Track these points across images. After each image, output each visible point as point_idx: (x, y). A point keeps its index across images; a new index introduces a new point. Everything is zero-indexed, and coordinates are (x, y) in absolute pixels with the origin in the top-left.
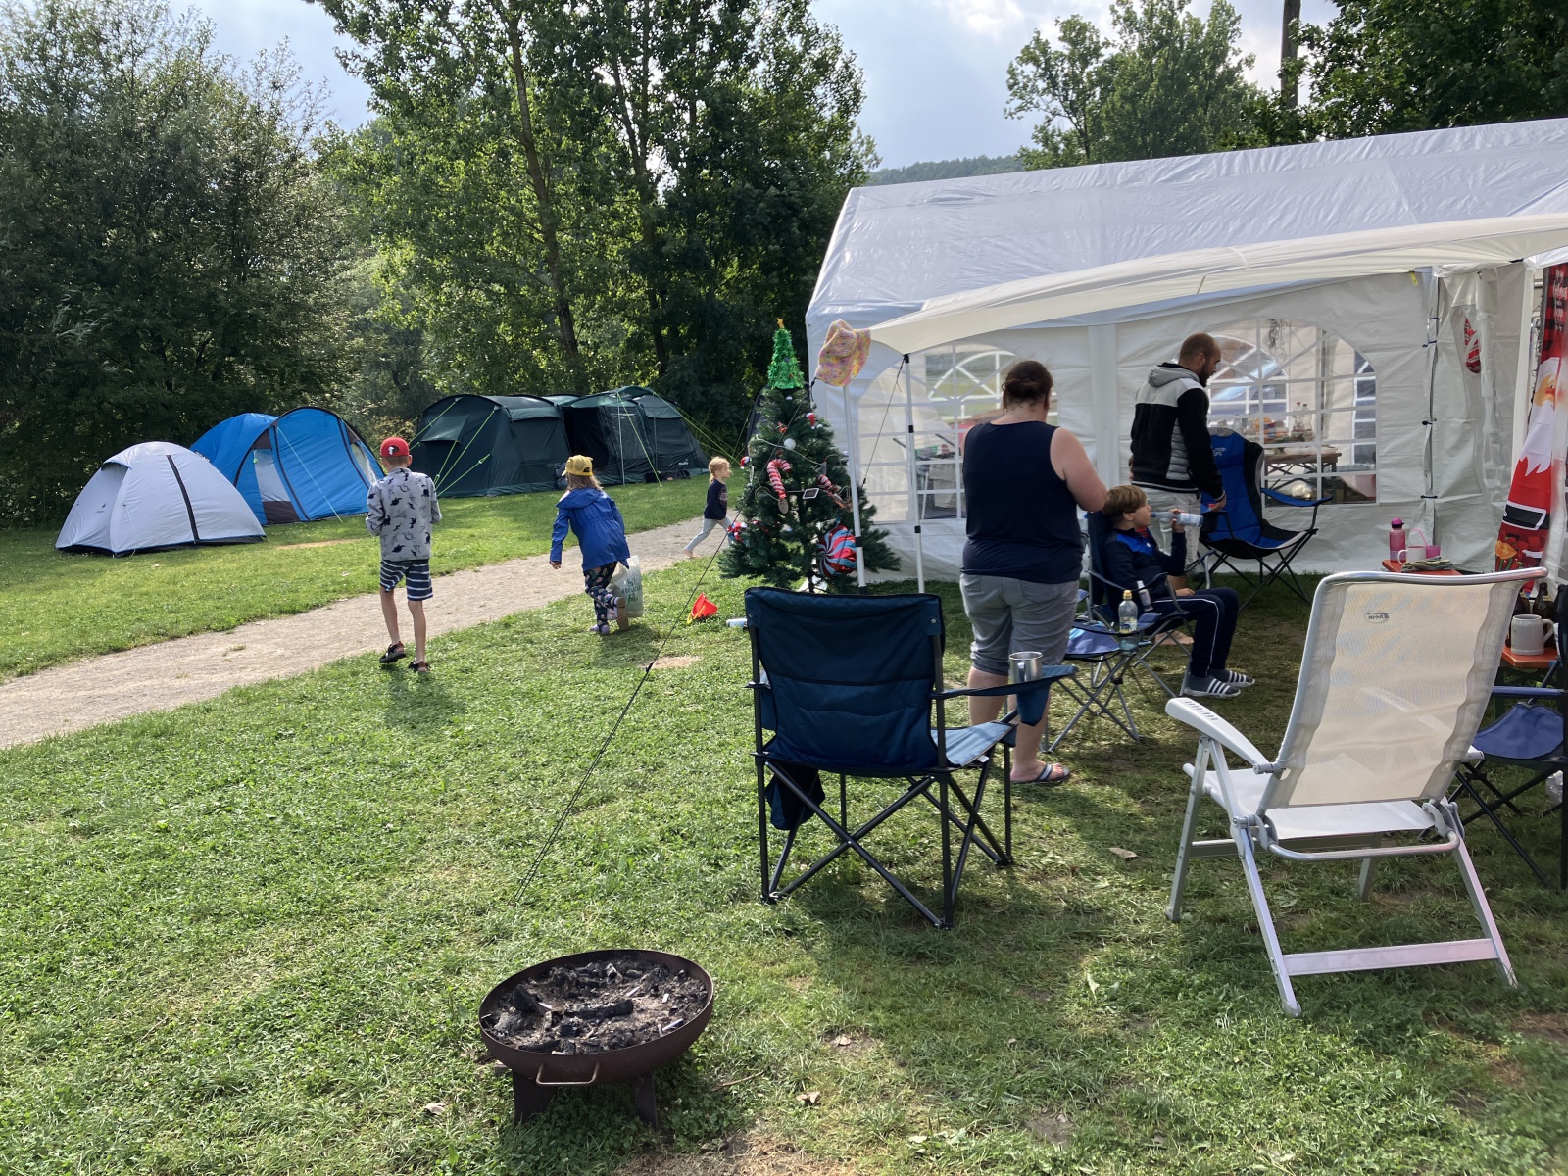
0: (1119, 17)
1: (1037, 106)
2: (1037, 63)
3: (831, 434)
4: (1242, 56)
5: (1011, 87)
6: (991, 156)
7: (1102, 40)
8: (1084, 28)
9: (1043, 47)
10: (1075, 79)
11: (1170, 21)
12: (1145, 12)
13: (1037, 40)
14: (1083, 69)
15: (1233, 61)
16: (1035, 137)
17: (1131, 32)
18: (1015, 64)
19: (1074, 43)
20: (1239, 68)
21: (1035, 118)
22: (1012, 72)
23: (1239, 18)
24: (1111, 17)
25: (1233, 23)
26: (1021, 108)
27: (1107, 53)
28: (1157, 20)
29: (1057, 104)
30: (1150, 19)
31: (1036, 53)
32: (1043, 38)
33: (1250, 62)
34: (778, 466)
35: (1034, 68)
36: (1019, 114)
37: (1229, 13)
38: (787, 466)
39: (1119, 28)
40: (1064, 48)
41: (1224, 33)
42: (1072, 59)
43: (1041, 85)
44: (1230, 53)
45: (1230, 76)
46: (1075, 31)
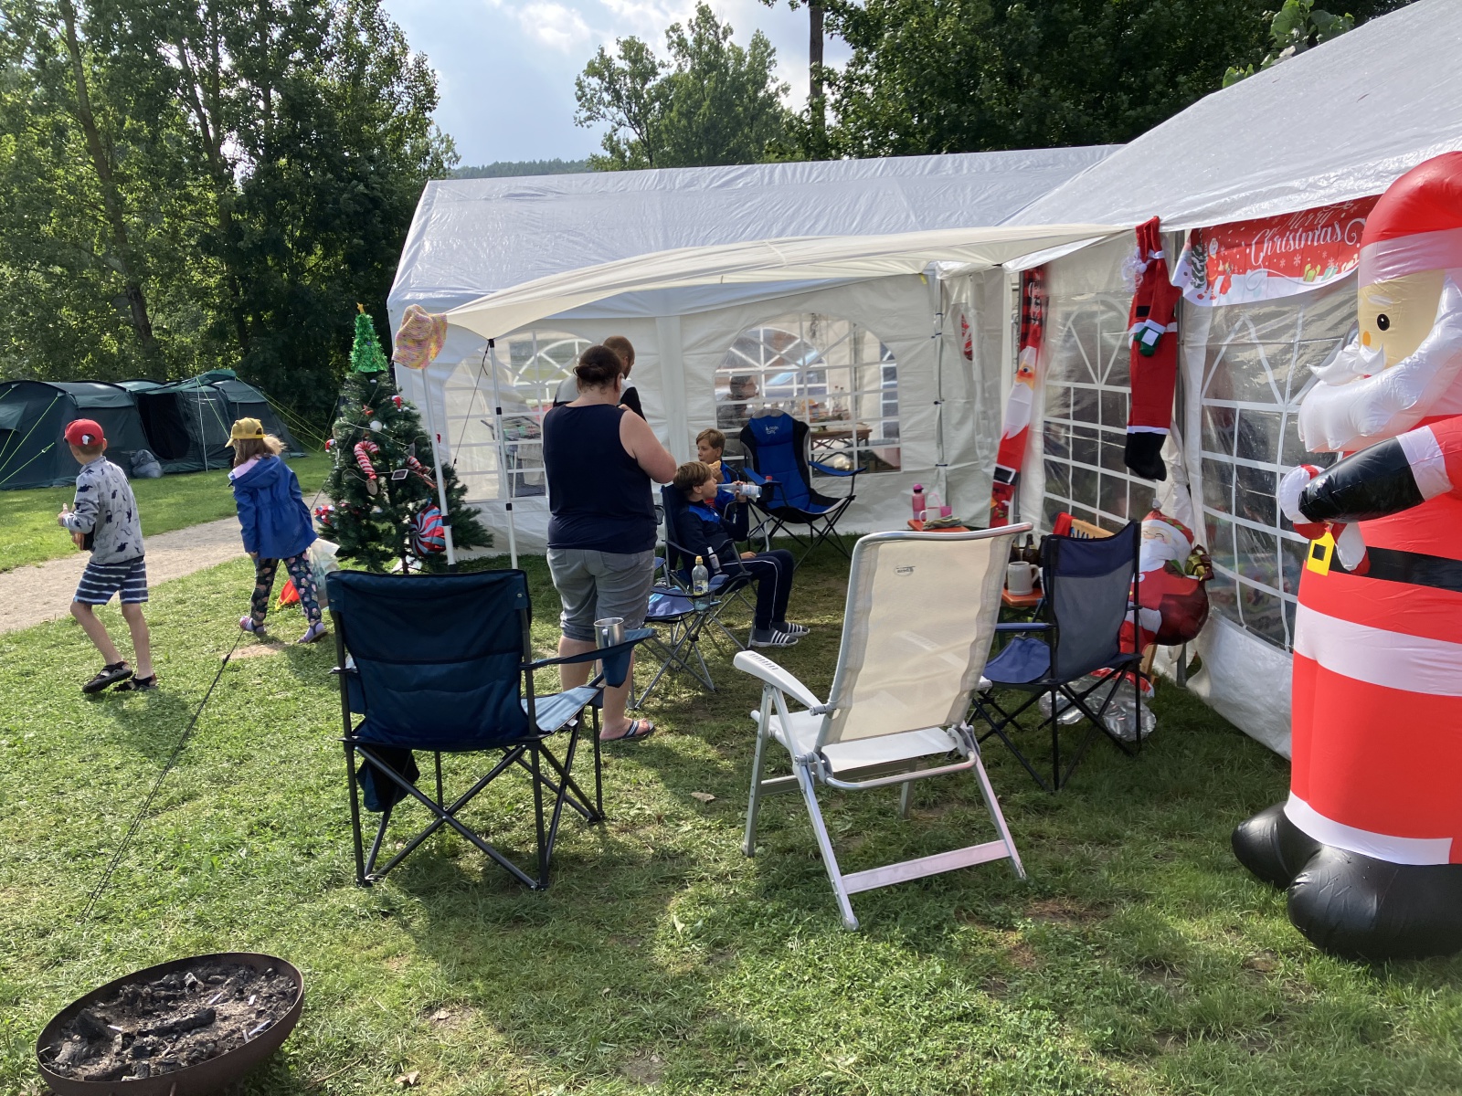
0: (673, 42)
1: (604, 116)
2: (602, 77)
3: (418, 417)
4: (779, 83)
5: (579, 99)
6: (565, 159)
7: (657, 62)
8: (641, 48)
9: (607, 63)
10: (635, 95)
11: (716, 49)
12: (695, 40)
13: (602, 56)
14: (643, 85)
15: (772, 87)
16: (604, 145)
17: (684, 57)
18: (582, 77)
19: (634, 62)
20: (777, 94)
21: (602, 127)
22: (580, 85)
23: (774, 51)
24: (667, 41)
25: (770, 55)
26: (590, 118)
27: (663, 73)
28: (705, 48)
29: (622, 116)
30: (700, 47)
31: (600, 68)
32: (607, 54)
33: (786, 90)
34: (364, 448)
35: (600, 82)
36: (588, 123)
37: (767, 46)
38: (374, 448)
39: (674, 51)
40: (624, 65)
41: (762, 62)
42: (633, 76)
43: (607, 97)
44: (769, 80)
45: (770, 100)
46: (634, 51)
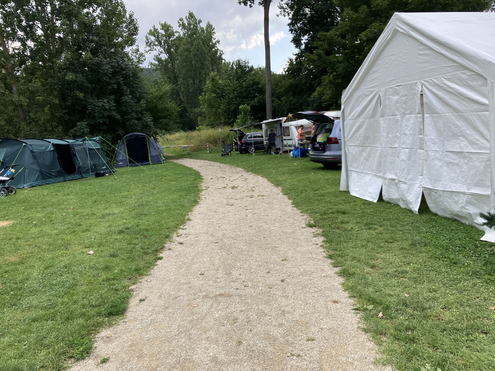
1: (155, 50)
5: (147, 43)
7: (175, 31)
8: (169, 26)
10: (166, 42)
11: (196, 27)
14: (169, 39)
15: (214, 41)
16: (154, 59)
17: (185, 30)
20: (216, 44)
22: (146, 37)
23: (214, 28)
26: (150, 50)
27: (177, 35)
29: (162, 50)
30: (190, 26)
31: (154, 32)
32: (156, 28)
33: (218, 42)
35: (154, 38)
37: (211, 27)
39: (181, 28)
40: (163, 32)
41: (210, 33)
42: (166, 37)
43: (156, 43)
46: (166, 27)
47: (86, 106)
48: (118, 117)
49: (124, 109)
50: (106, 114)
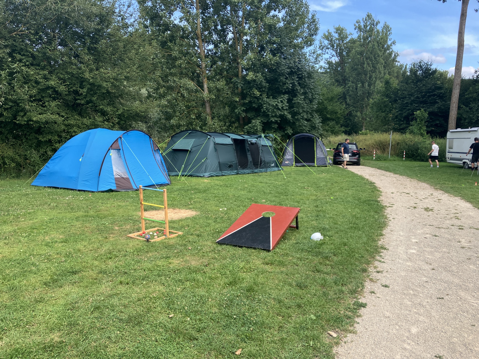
0: (357, 27)
1: (327, 53)
2: (328, 40)
4: (392, 41)
7: (348, 34)
8: (343, 29)
9: (330, 33)
10: (339, 46)
11: (371, 30)
12: (364, 26)
13: (328, 32)
14: (342, 42)
15: (389, 43)
16: (326, 63)
17: (360, 32)
19: (340, 34)
20: (391, 45)
23: (391, 29)
24: (355, 27)
25: (389, 31)
27: (350, 38)
29: (334, 53)
30: (366, 28)
31: (328, 36)
32: (330, 31)
33: (394, 43)
35: (328, 42)
37: (388, 27)
39: (357, 30)
40: (336, 36)
41: (386, 33)
42: (339, 40)
43: (329, 46)
44: (389, 40)
45: (389, 48)
46: (340, 31)
47: (262, 105)
48: (289, 116)
49: (295, 109)
50: (279, 113)
